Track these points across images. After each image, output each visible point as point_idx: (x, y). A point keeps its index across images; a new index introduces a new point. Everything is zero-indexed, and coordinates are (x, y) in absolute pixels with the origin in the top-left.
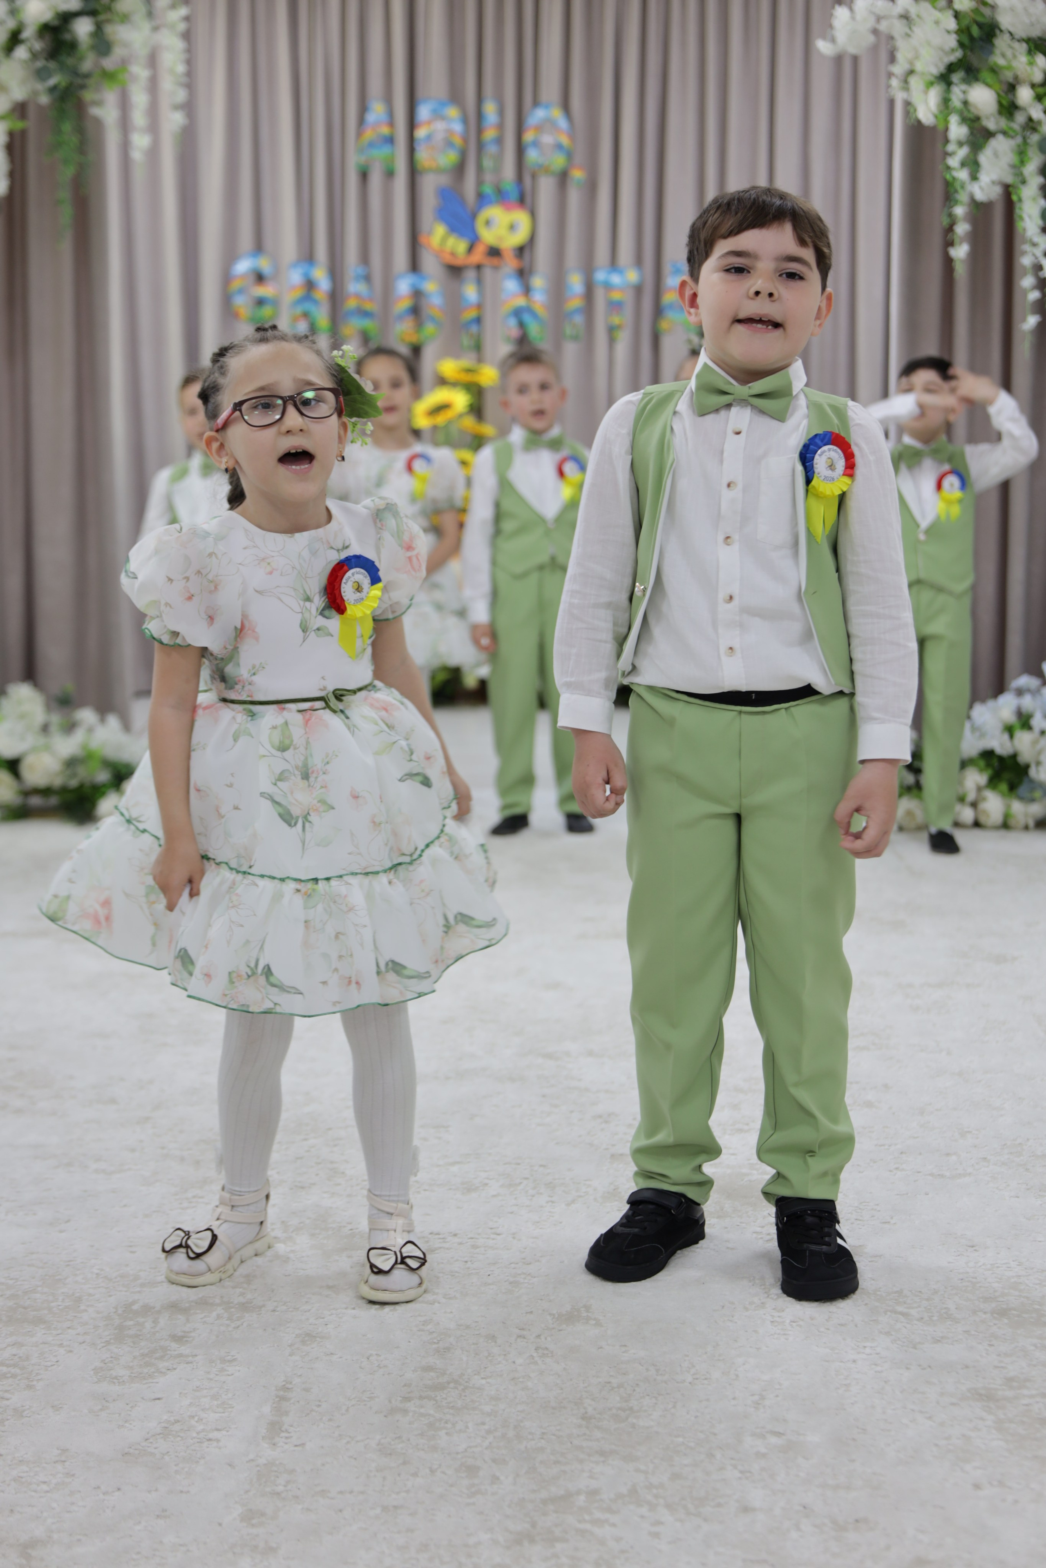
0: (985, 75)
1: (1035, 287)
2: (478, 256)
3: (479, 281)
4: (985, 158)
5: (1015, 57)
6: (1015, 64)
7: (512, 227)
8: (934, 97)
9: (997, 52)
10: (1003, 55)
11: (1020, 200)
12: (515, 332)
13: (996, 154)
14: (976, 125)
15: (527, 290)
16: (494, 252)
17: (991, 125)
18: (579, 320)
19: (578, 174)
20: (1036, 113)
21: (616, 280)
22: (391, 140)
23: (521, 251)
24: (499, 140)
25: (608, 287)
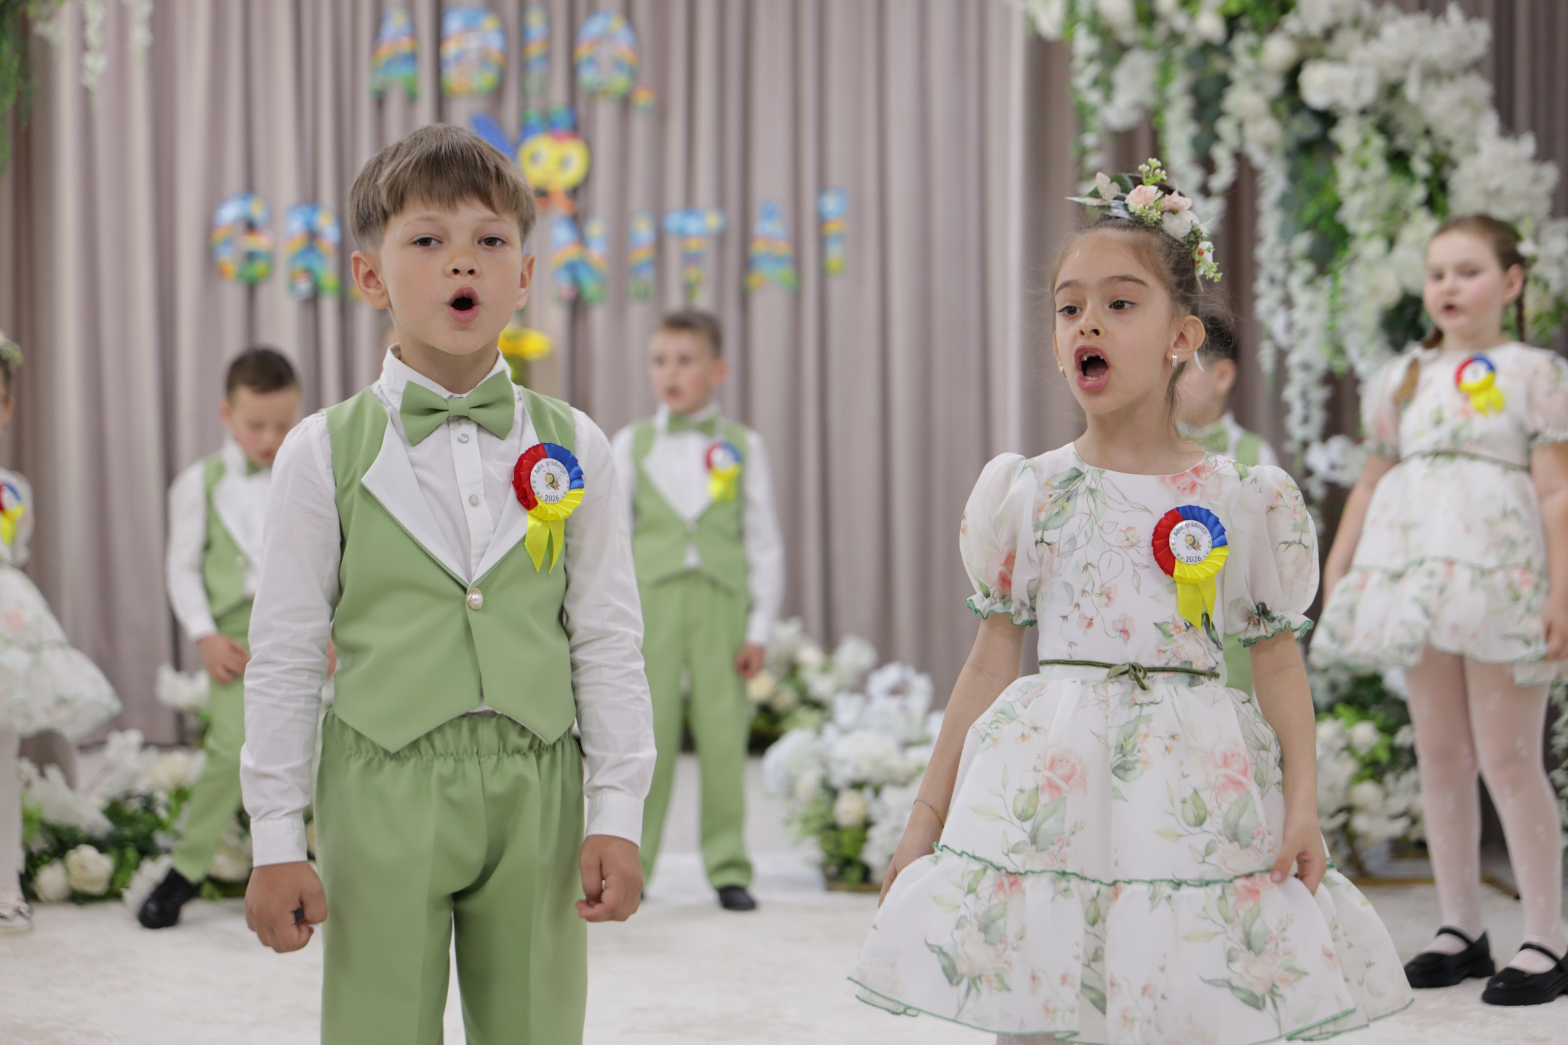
4: (1121, 75)
7: (564, 163)
11: (1165, 126)
12: (567, 291)
13: (1133, 72)
14: (1108, 38)
15: (582, 239)
16: (541, 194)
17: (1127, 35)
18: (648, 276)
19: (644, 99)
20: (1180, 22)
21: (693, 225)
22: (412, 58)
23: (575, 192)
24: (547, 57)
25: (683, 236)
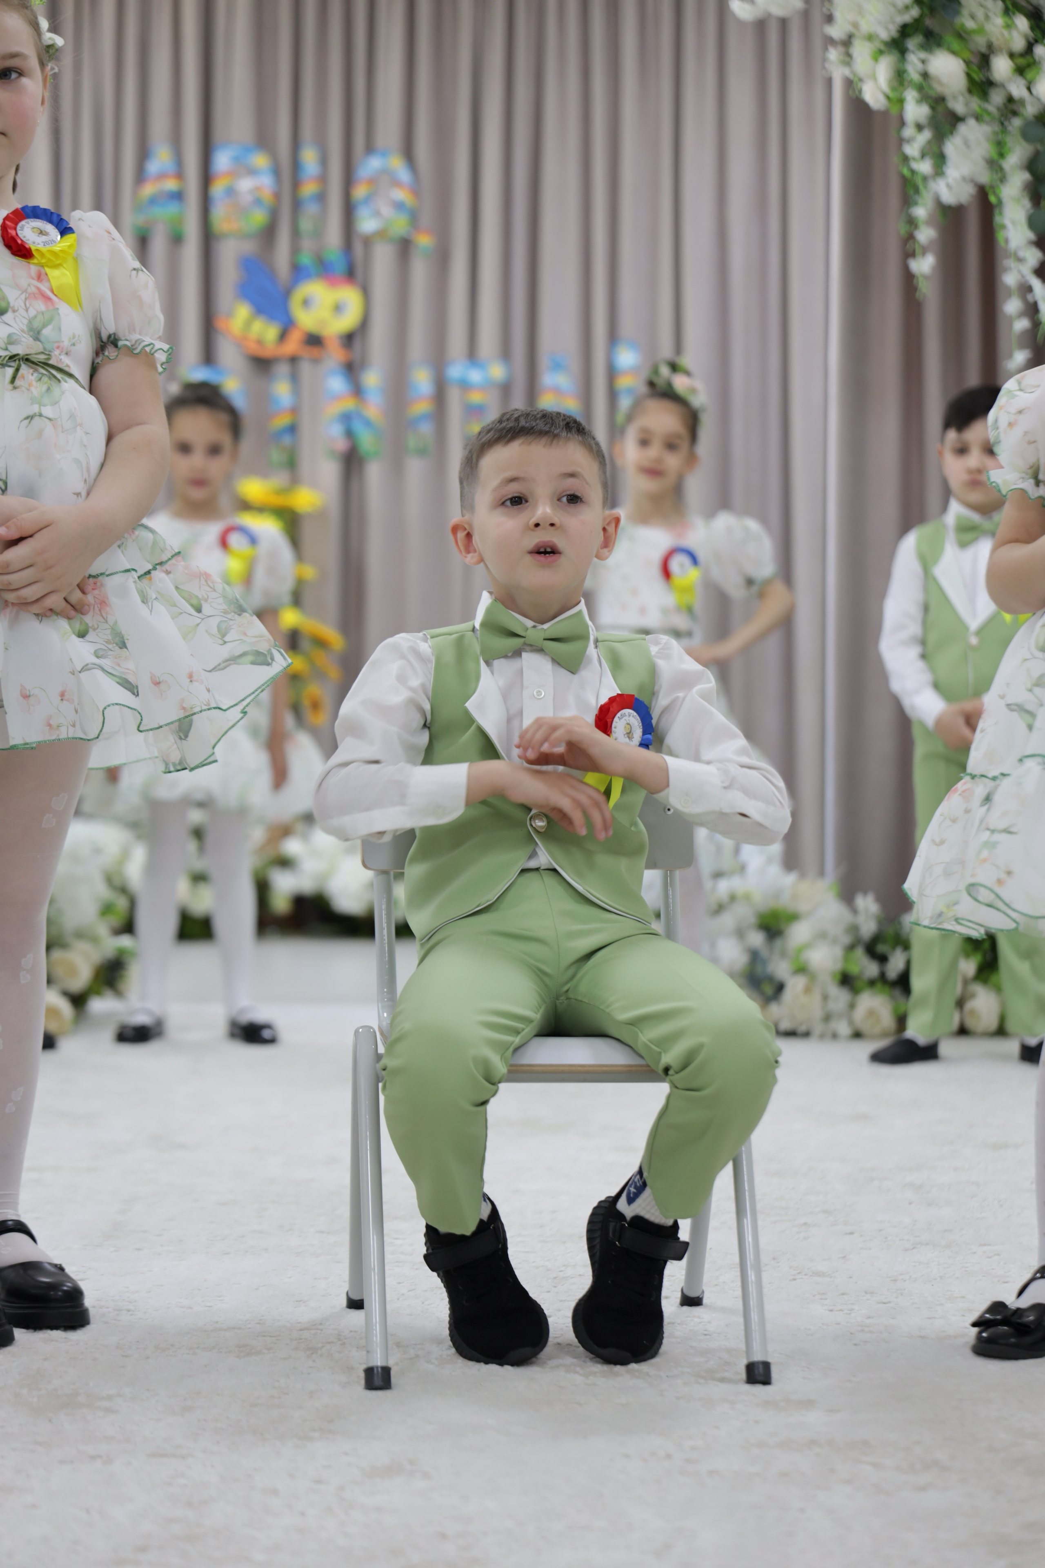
0: (949, 39)
1: (1021, 315)
2: (293, 345)
3: (294, 378)
4: (951, 147)
5: (987, 17)
6: (989, 27)
7: (338, 309)
8: (883, 70)
9: (965, 12)
10: (973, 17)
11: (1000, 202)
12: (341, 445)
13: (967, 143)
14: (940, 109)
15: (358, 391)
16: (314, 340)
17: (958, 106)
18: (426, 429)
19: (424, 241)
20: (1017, 89)
21: (475, 376)
22: (178, 196)
23: (349, 339)
24: (321, 197)
25: (465, 386)
